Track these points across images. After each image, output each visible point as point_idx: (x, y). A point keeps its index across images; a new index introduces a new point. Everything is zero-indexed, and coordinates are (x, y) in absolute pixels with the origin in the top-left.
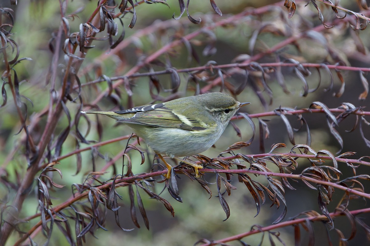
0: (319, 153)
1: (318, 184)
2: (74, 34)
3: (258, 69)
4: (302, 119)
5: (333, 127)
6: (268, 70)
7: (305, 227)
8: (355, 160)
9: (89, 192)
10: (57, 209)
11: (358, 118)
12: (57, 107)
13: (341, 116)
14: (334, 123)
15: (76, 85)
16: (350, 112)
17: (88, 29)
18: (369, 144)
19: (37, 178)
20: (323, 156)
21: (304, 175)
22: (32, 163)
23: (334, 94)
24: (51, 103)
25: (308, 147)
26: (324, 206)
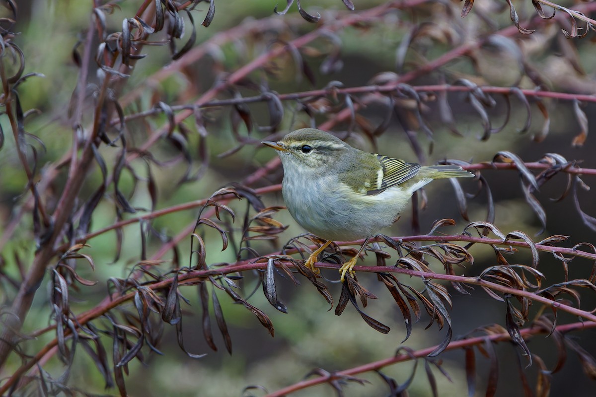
0: (509, 236)
2: (113, 36)
3: (410, 95)
4: (481, 179)
5: (531, 193)
6: (426, 97)
7: (483, 352)
8: (568, 248)
9: (135, 293)
10: (83, 320)
11: (570, 179)
12: (85, 154)
13: (544, 175)
14: (533, 187)
15: (115, 119)
16: (558, 169)
17: (137, 27)
18: (588, 221)
19: (52, 268)
20: (516, 241)
21: (483, 278)
22: (43, 244)
23: (533, 137)
24: (76, 146)
25: (491, 226)
26: (515, 330)
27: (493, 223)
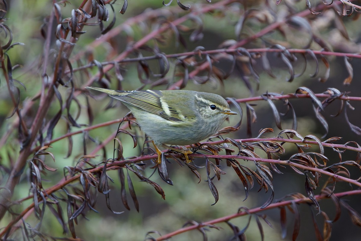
0: (306, 138)
1: (305, 170)
2: (66, 20)
3: (244, 54)
4: (288, 104)
5: (319, 112)
6: (255, 56)
7: (291, 209)
8: (341, 145)
9: (80, 175)
10: (49, 192)
11: (342, 103)
12: (49, 92)
13: (327, 101)
14: (320, 108)
15: (68, 70)
16: (335, 97)
17: (80, 14)
18: (354, 128)
19: (30, 161)
20: (310, 141)
21: (291, 161)
22: (24, 147)
23: (320, 79)
24: (43, 87)
25: (295, 132)
26: (311, 192)
27: (296, 130)
